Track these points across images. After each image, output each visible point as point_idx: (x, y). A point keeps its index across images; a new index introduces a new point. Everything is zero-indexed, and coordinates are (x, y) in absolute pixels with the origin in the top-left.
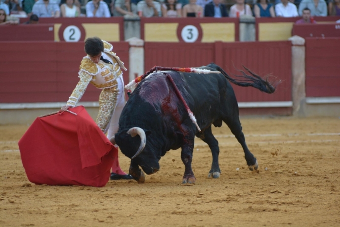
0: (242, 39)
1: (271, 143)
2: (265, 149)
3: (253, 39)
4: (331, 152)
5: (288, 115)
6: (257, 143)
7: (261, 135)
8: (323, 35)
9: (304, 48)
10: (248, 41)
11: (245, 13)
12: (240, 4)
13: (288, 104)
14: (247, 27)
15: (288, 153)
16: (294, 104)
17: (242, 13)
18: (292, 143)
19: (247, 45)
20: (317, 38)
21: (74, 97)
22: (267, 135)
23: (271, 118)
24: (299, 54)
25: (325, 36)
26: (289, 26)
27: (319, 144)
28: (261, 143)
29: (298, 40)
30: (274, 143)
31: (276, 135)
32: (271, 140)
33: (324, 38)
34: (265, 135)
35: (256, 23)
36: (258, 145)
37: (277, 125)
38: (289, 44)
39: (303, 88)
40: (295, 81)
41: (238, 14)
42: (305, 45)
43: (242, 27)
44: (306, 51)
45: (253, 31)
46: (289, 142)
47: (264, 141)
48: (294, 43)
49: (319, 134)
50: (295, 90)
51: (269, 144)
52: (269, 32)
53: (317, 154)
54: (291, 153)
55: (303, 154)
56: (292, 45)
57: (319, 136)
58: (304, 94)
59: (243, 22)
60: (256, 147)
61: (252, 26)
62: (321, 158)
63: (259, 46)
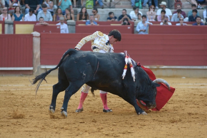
0: (6, 32)
1: (18, 89)
2: (13, 93)
3: (12, 33)
4: (48, 95)
5: (30, 75)
6: (10, 89)
7: (13, 85)
8: (50, 31)
9: (39, 38)
10: (9, 34)
11: (8, 19)
12: (5, 14)
13: (31, 69)
14: (9, 26)
15: (25, 95)
16: (34, 69)
17: (6, 18)
18: (29, 90)
19: (9, 36)
20: (47, 33)
21: (81, 43)
22: (17, 85)
23: (21, 76)
24: (37, 42)
25: (51, 32)
26: (32, 26)
27: (44, 91)
28: (12, 90)
29: (36, 34)
30: (19, 89)
31: (22, 85)
32: (18, 88)
33: (51, 33)
34: (15, 85)
35: (14, 24)
36: (10, 90)
37: (24, 80)
38: (31, 36)
39: (39, 60)
40: (34, 56)
41: (4, 19)
42: (40, 36)
43: (6, 26)
44: (41, 40)
45: (12, 28)
46: (27, 89)
47: (14, 88)
48: (34, 36)
49: (45, 85)
50: (35, 61)
51: (16, 90)
52: (21, 29)
53: (40, 96)
54: (26, 95)
55: (33, 96)
56: (33, 37)
57: (45, 86)
58: (40, 63)
59: (6, 23)
60: (8, 92)
61: (11, 26)
62: (42, 98)
63: (15, 37)
